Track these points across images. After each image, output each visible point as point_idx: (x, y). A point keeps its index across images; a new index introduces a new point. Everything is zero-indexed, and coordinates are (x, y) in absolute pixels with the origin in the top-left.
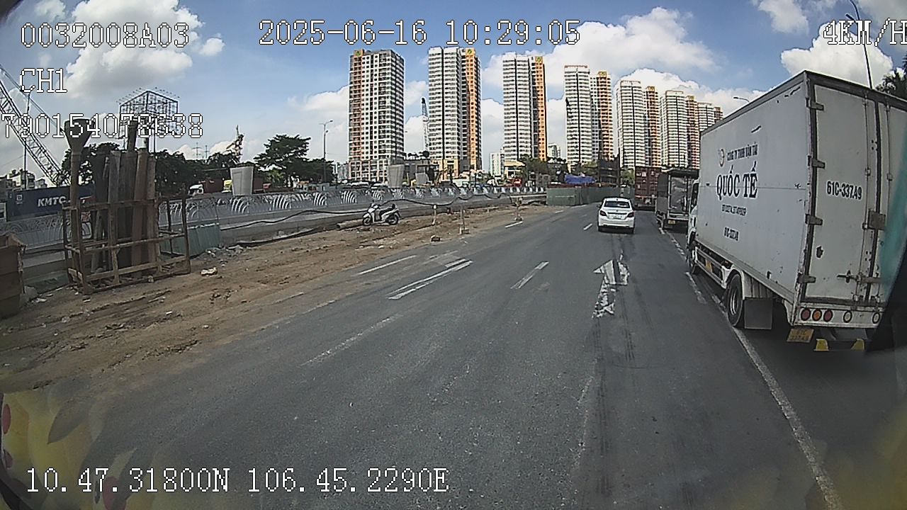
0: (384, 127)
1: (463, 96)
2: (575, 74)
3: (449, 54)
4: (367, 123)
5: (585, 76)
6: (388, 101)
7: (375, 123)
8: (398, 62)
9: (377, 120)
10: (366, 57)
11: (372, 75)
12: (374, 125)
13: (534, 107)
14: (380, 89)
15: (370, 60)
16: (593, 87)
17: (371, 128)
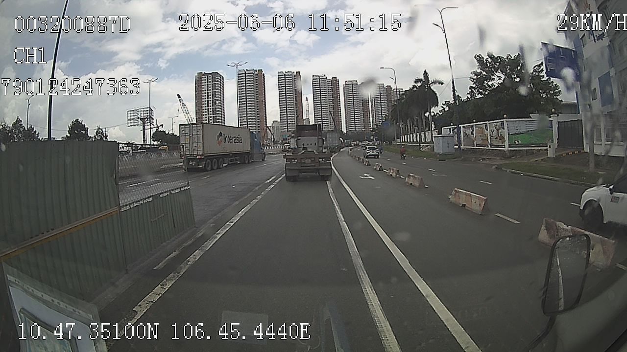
0: (216, 116)
1: (257, 97)
2: (318, 80)
3: (249, 73)
4: (206, 115)
5: (324, 81)
6: (217, 102)
7: (211, 114)
8: (221, 79)
9: (212, 113)
10: (204, 77)
11: (208, 87)
12: (210, 116)
13: (296, 101)
14: (212, 94)
15: (206, 78)
16: (329, 86)
17: (209, 117)
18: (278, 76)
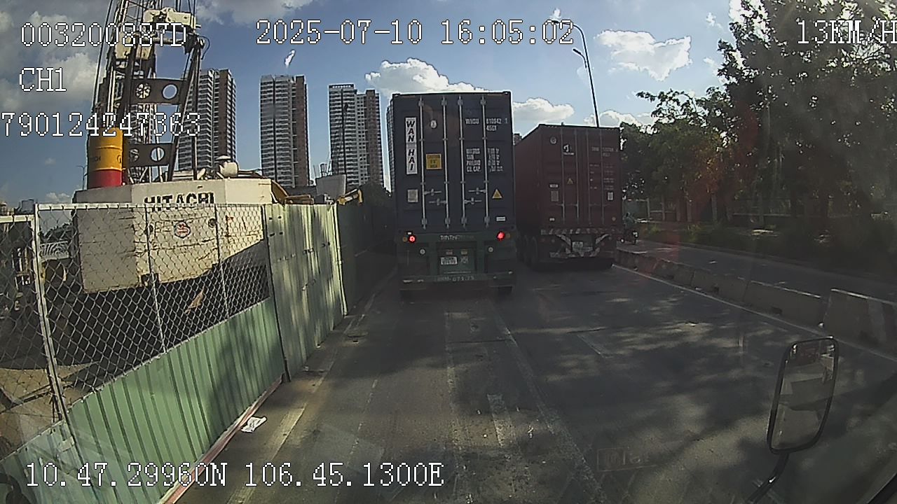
1: (216, 124)
2: (340, 94)
5: (351, 96)
13: (294, 134)
16: (360, 108)
18: (262, 84)
